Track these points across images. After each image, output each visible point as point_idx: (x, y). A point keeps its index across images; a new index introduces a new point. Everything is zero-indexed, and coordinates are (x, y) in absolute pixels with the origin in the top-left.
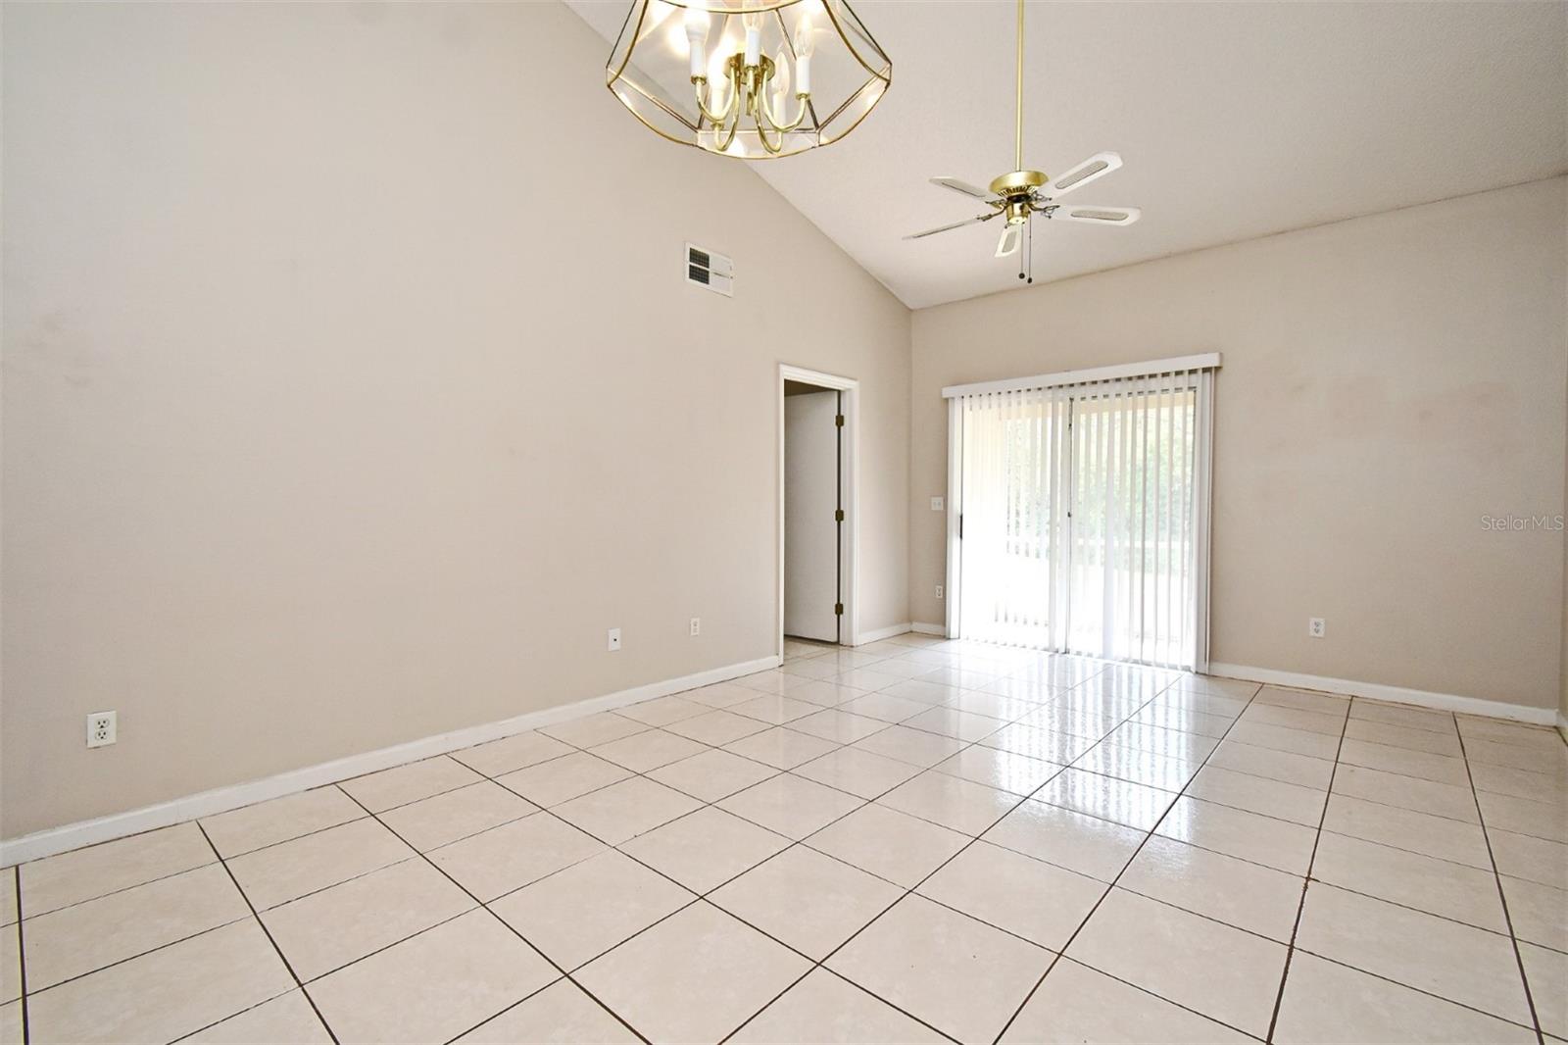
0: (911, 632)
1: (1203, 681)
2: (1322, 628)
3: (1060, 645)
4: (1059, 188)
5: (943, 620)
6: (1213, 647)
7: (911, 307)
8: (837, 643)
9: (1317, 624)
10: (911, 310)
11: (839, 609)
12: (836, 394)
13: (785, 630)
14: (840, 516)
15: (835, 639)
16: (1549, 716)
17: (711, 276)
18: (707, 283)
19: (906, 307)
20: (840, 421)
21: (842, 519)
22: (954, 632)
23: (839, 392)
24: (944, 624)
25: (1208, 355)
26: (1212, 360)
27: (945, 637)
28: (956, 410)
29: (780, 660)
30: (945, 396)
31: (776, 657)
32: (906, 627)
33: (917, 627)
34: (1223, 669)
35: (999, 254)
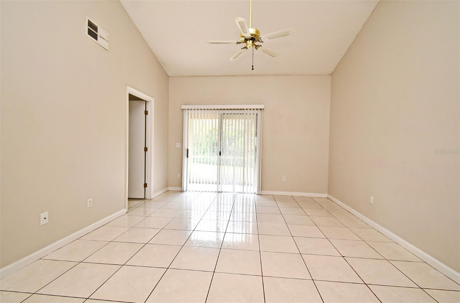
0: (168, 190)
1: (259, 196)
2: (285, 179)
3: (220, 190)
4: (268, 38)
5: (181, 185)
6: (261, 186)
7: (169, 75)
8: (145, 198)
9: (284, 178)
10: (169, 77)
11: (145, 185)
12: (145, 102)
13: (128, 197)
14: (146, 149)
15: (143, 197)
16: (326, 195)
17: (99, 37)
18: (97, 40)
19: (168, 75)
20: (146, 113)
21: (147, 151)
22: (185, 190)
23: (146, 101)
24: (182, 187)
25: (261, 105)
26: (262, 107)
27: (182, 191)
28: (186, 113)
29: (126, 210)
30: (182, 108)
31: (125, 209)
32: (166, 189)
33: (170, 188)
34: (264, 192)
35: (231, 59)
